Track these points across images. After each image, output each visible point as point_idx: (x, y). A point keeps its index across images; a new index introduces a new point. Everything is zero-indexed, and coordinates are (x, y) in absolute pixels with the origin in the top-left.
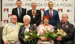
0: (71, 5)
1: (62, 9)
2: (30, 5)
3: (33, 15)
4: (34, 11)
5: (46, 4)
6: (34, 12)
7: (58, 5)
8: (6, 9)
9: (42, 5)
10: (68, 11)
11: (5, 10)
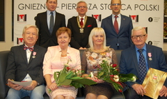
0: (157, 8)
1: (138, 16)
2: (71, 8)
3: (80, 27)
4: (82, 19)
5: (104, 6)
6: (82, 21)
7: (129, 7)
8: (22, 16)
9: (95, 6)
10: (150, 20)
11: (20, 18)
